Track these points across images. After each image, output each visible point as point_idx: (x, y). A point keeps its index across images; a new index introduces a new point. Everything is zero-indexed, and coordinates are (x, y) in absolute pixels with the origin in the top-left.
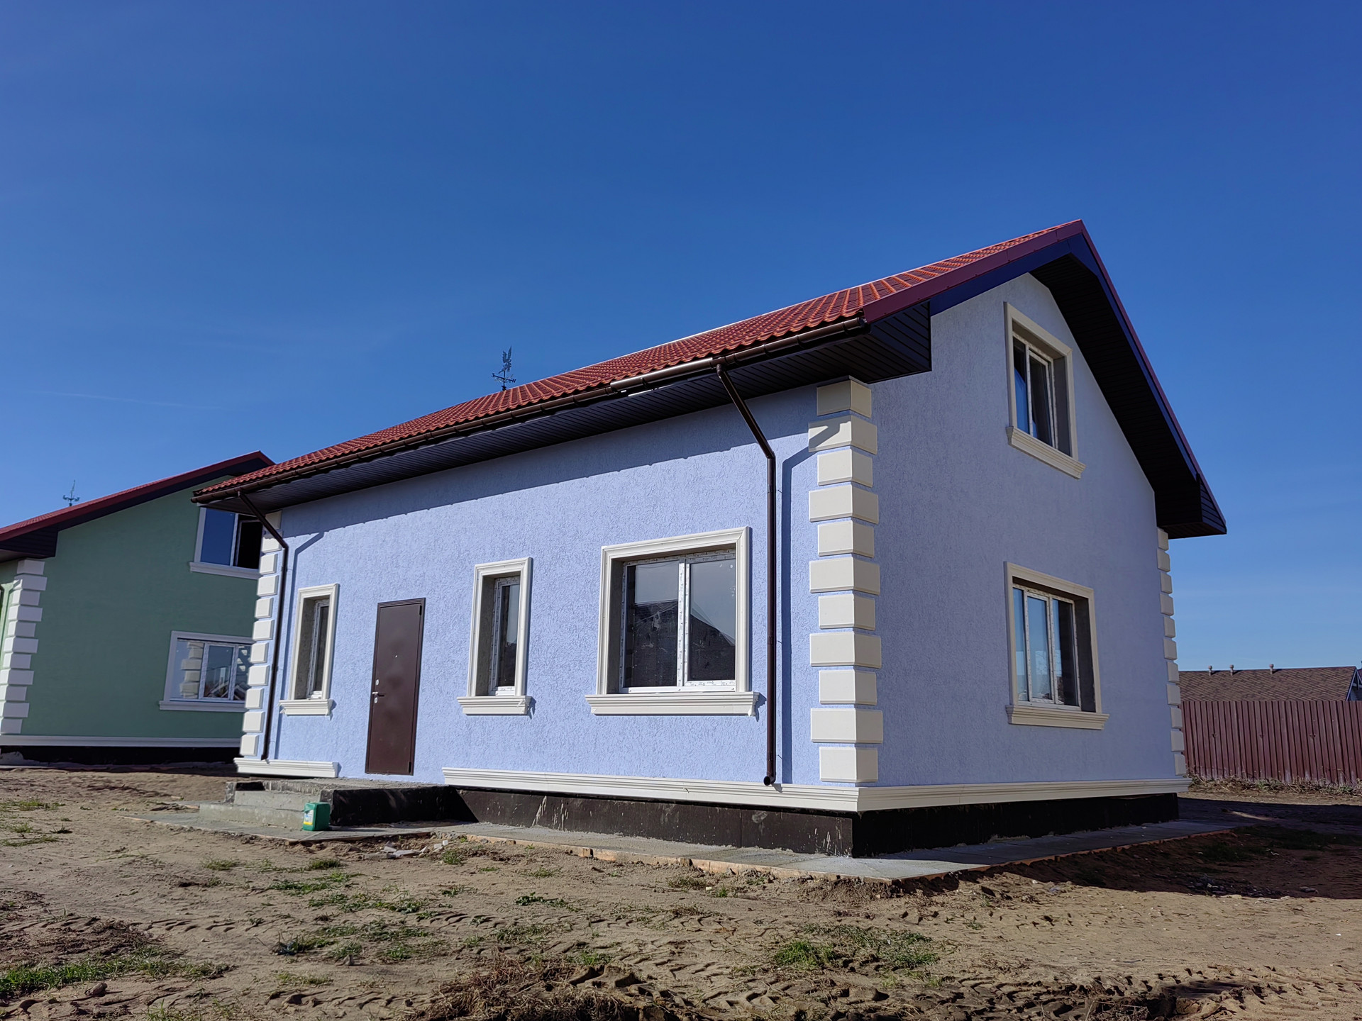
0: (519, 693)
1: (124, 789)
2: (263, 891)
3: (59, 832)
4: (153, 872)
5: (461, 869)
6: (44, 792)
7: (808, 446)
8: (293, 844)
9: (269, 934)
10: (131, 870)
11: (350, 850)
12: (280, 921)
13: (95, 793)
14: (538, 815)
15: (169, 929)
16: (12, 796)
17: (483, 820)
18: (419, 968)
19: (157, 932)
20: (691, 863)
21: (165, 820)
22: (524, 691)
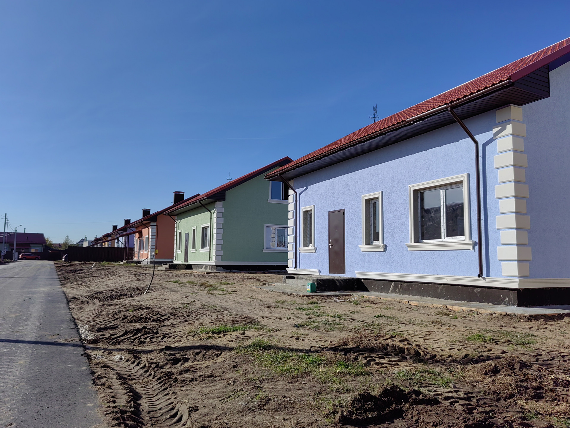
0: (381, 244)
1: (254, 279)
2: (292, 309)
3: (233, 291)
4: (259, 303)
5: (359, 306)
6: (229, 280)
7: (492, 136)
8: (304, 296)
9: (291, 322)
10: (253, 302)
11: (322, 299)
12: (296, 318)
13: (245, 280)
14: (391, 289)
15: (263, 319)
16: (220, 281)
17: (371, 291)
18: (337, 333)
19: (259, 319)
20: (446, 307)
21: (264, 288)
22: (383, 242)
